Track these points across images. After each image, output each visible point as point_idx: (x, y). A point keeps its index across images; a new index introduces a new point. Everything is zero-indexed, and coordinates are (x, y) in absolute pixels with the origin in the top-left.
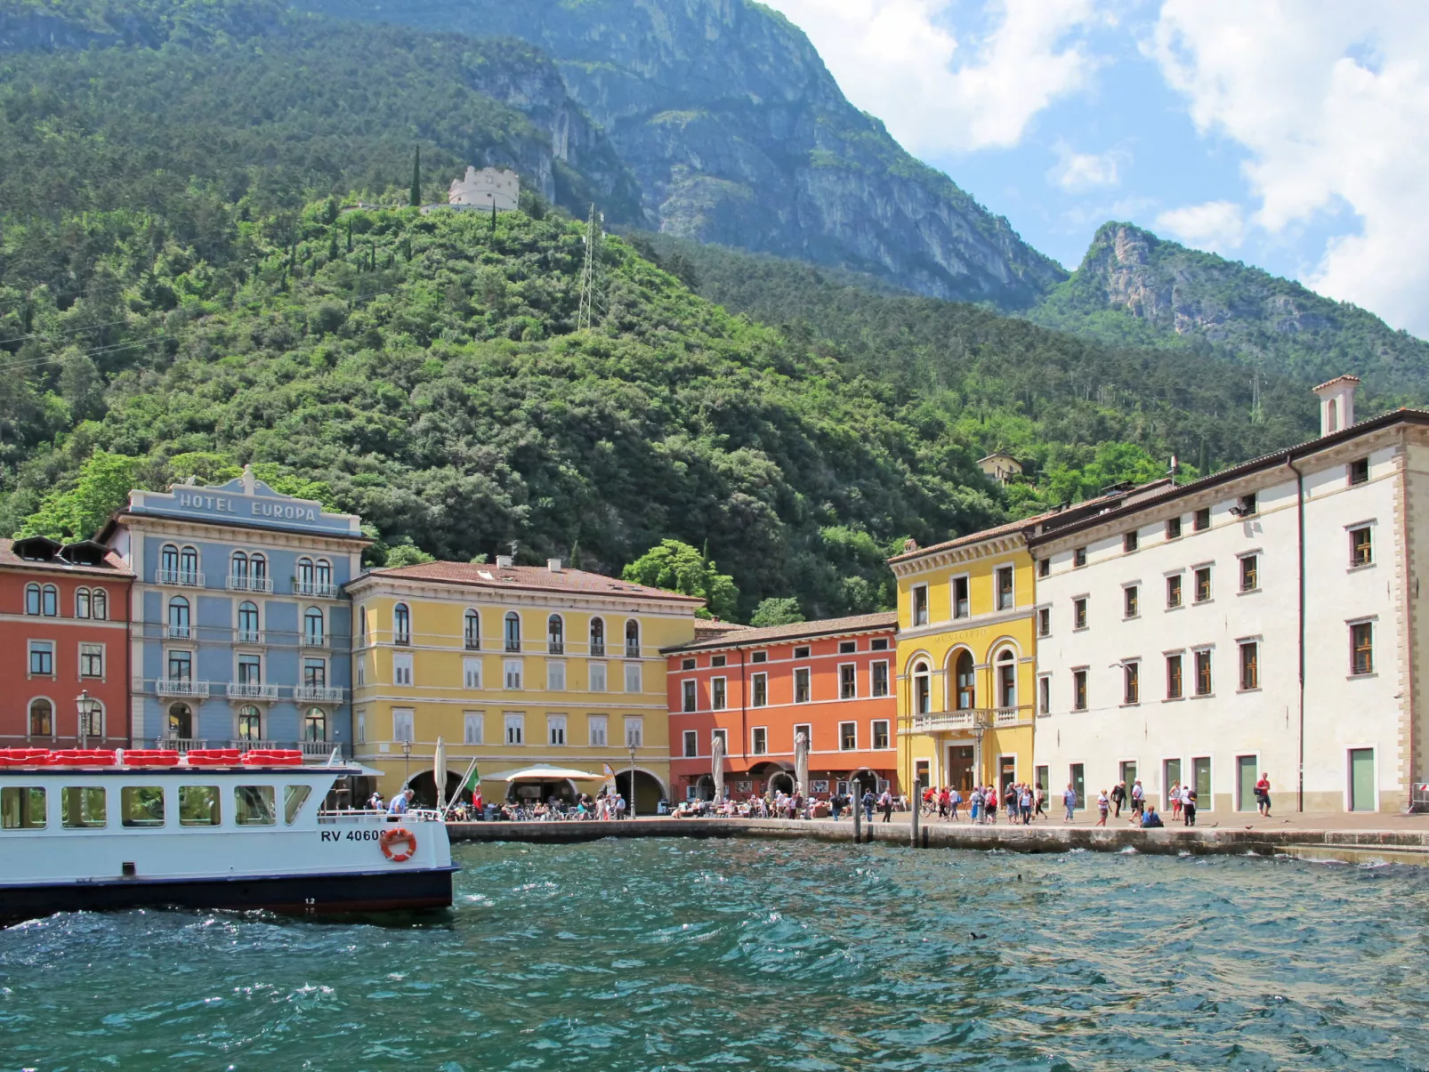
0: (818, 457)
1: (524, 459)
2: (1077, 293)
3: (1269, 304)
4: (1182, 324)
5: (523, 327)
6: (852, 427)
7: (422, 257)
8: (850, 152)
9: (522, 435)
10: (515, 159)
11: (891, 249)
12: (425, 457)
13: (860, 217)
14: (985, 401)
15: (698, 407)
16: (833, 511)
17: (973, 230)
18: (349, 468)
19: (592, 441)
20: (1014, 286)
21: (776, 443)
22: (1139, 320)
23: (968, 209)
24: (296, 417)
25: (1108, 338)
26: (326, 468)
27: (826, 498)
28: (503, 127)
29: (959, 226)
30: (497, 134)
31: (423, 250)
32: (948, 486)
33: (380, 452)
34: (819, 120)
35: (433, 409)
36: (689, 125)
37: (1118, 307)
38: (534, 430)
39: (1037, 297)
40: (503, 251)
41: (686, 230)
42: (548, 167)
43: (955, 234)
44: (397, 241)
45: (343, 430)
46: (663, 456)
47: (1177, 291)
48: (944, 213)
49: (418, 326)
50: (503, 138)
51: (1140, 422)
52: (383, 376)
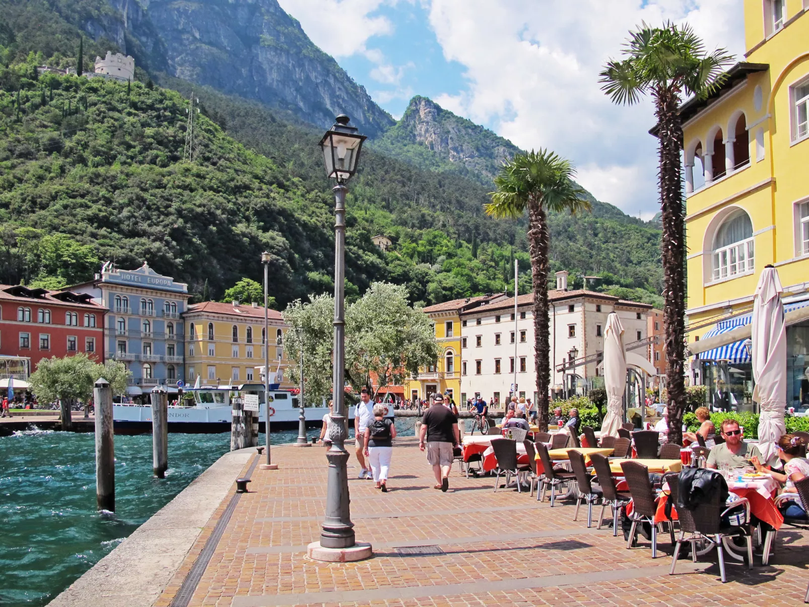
0: (303, 235)
1: (177, 234)
2: (400, 133)
3: (495, 151)
4: (454, 156)
5: (157, 156)
6: (317, 220)
7: (94, 109)
8: (282, 39)
9: (175, 222)
10: (105, 30)
11: (304, 98)
12: (129, 231)
13: (287, 78)
14: (366, 200)
15: (248, 208)
16: (311, 264)
17: (347, 93)
18: (94, 235)
19: (206, 226)
20: (367, 126)
21: (285, 228)
22: (431, 152)
23: (343, 78)
24: (58, 205)
25: (416, 160)
26: (82, 235)
27: (308, 257)
28: (98, 9)
29: (340, 89)
30: (95, 13)
31: (95, 104)
32: (361, 252)
33: (108, 227)
34: (266, 17)
35: (128, 205)
36: (193, 11)
37: (421, 144)
38: (181, 220)
39: (379, 133)
40: (137, 108)
41: (191, 76)
42: (122, 35)
43: (338, 93)
44: (78, 96)
45: (88, 215)
46: (238, 235)
47: (451, 138)
48: (332, 81)
49: (104, 152)
50: (98, 15)
51: (442, 218)
52: (98, 184)
